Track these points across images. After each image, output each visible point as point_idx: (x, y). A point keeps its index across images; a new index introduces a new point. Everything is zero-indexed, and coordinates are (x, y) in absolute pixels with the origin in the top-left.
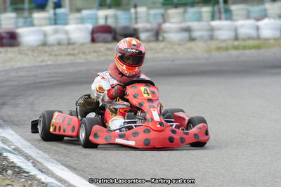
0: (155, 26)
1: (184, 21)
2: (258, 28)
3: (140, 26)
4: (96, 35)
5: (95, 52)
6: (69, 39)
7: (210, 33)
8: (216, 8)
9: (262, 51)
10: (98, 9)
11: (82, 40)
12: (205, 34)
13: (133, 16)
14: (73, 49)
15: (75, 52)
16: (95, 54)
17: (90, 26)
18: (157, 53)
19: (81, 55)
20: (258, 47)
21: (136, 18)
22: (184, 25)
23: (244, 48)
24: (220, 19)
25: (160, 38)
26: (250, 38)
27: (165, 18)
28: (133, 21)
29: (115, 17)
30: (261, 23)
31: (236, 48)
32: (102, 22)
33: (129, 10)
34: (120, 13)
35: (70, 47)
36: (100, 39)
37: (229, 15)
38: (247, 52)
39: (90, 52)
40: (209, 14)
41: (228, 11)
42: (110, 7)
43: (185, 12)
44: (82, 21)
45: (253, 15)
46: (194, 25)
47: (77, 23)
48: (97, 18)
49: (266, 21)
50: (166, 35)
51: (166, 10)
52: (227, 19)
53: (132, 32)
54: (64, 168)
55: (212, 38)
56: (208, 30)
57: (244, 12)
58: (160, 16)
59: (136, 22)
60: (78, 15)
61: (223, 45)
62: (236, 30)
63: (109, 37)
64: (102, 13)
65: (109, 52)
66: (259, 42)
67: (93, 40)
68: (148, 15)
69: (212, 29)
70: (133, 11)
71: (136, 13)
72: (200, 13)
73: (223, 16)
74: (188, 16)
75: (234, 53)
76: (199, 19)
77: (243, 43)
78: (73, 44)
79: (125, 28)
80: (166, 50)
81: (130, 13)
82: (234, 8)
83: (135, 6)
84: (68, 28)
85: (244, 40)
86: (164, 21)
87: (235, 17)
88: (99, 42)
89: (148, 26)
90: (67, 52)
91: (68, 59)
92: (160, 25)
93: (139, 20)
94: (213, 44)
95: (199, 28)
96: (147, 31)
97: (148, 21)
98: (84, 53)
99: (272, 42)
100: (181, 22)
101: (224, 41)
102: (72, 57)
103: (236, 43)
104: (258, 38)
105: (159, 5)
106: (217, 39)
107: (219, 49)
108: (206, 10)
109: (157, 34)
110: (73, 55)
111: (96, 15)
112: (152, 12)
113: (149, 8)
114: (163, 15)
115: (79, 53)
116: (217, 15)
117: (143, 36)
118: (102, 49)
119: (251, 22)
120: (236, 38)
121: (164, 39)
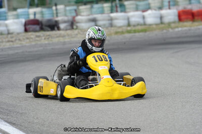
0: (70, 18)
1: (91, 14)
2: (144, 17)
3: (59, 19)
4: (28, 27)
5: (27, 38)
6: (8, 30)
7: (110, 22)
8: (114, 4)
9: (147, 33)
10: (29, 8)
11: (18, 31)
12: (107, 23)
13: (55, 12)
14: (12, 37)
15: (13, 39)
16: (28, 40)
17: (23, 21)
18: (72, 37)
19: (17, 41)
20: (145, 31)
21: (57, 13)
22: (91, 17)
23: (135, 32)
24: (117, 11)
25: (75, 27)
26: (138, 25)
27: (77, 13)
28: (55, 15)
29: (42, 13)
30: (146, 14)
31: (129, 32)
32: (32, 17)
33: (51, 7)
34: (45, 10)
35: (9, 36)
36: (31, 29)
37: (123, 8)
38: (137, 34)
39: (24, 39)
40: (109, 9)
41: (122, 6)
42: (37, 6)
43: (92, 7)
44: (18, 17)
45: (141, 8)
46: (98, 16)
47: (14, 19)
48: (28, 14)
49: (149, 12)
50: (78, 25)
51: (78, 6)
52: (121, 11)
53: (54, 23)
54: (6, 123)
55: (111, 25)
56: (109, 20)
57: (134, 6)
58: (74, 11)
59: (57, 16)
60: (15, 13)
61: (120, 30)
62: (128, 19)
63: (37, 27)
64: (32, 11)
65: (37, 39)
66: (145, 27)
67: (26, 30)
68: (65, 10)
69: (111, 19)
70: (54, 8)
71: (56, 9)
72: (103, 8)
73: (119, 9)
74: (94, 10)
75: (127, 35)
76: (102, 12)
77: (133, 28)
78: (12, 33)
79: (49, 21)
80: (79, 36)
81: (52, 10)
82: (126, 3)
83: (56, 5)
84: (7, 22)
85: (134, 26)
86: (77, 15)
87: (127, 10)
88: (30, 31)
89: (66, 18)
90: (7, 40)
91: (8, 45)
92: (74, 17)
93: (59, 15)
94: (113, 30)
95: (102, 18)
96: (65, 22)
97: (66, 15)
98: (19, 40)
99: (154, 26)
100: (89, 15)
101: (120, 27)
102: (11, 43)
103: (129, 28)
104: (145, 24)
105: (73, 3)
106: (115, 26)
107: (117, 33)
108: (107, 5)
109: (72, 24)
110: (12, 41)
111: (28, 12)
112: (68, 8)
113: (66, 6)
114: (76, 10)
115: (16, 40)
116: (115, 9)
117: (62, 26)
118: (32, 36)
119: (139, 13)
120: (129, 25)
121: (77, 28)
